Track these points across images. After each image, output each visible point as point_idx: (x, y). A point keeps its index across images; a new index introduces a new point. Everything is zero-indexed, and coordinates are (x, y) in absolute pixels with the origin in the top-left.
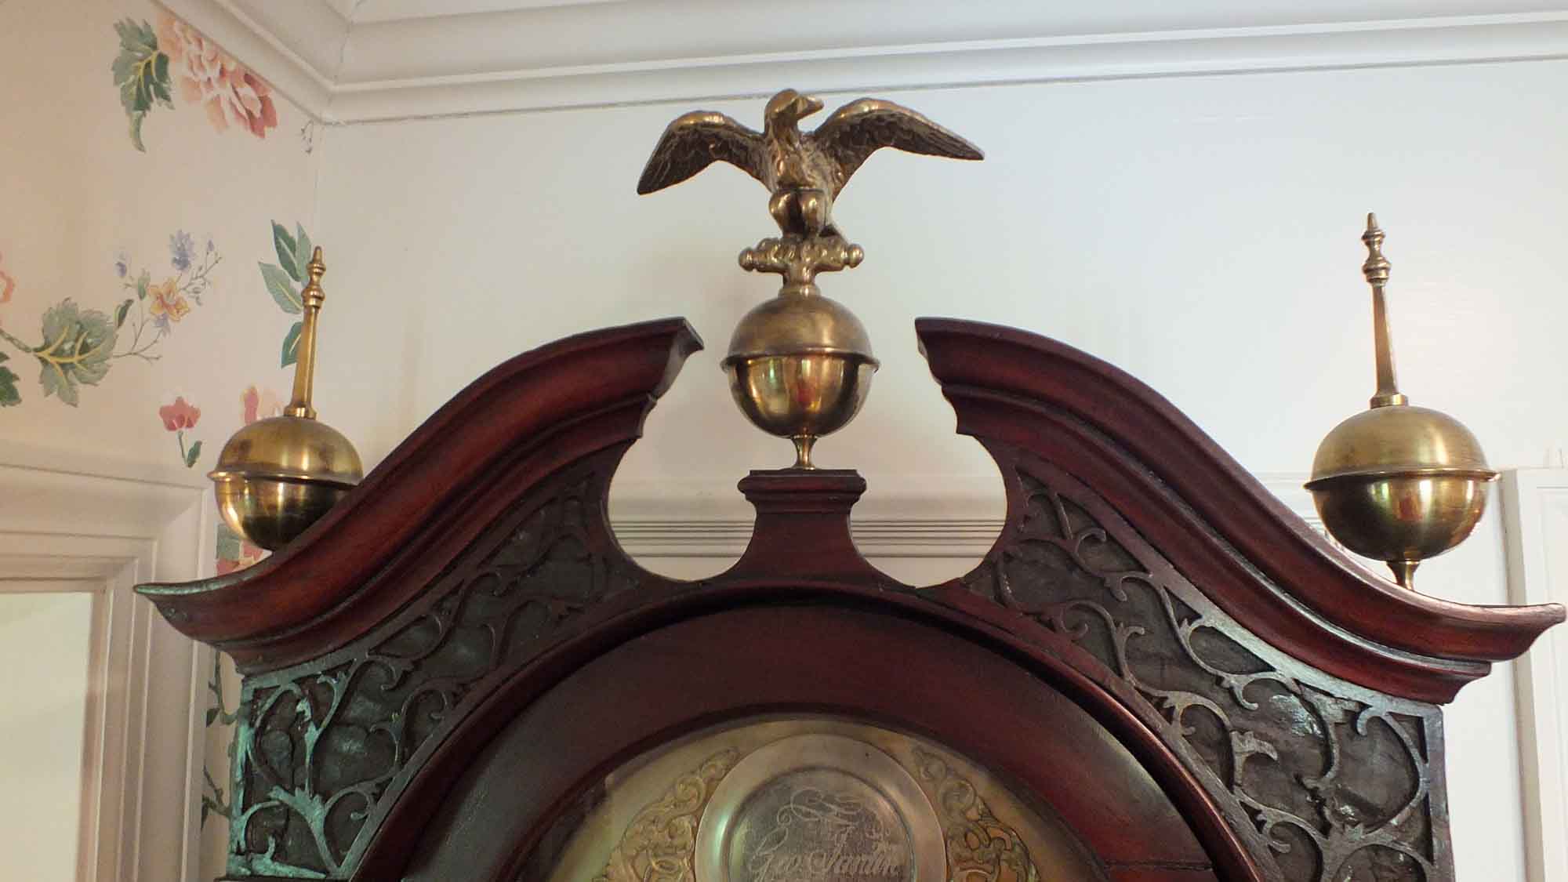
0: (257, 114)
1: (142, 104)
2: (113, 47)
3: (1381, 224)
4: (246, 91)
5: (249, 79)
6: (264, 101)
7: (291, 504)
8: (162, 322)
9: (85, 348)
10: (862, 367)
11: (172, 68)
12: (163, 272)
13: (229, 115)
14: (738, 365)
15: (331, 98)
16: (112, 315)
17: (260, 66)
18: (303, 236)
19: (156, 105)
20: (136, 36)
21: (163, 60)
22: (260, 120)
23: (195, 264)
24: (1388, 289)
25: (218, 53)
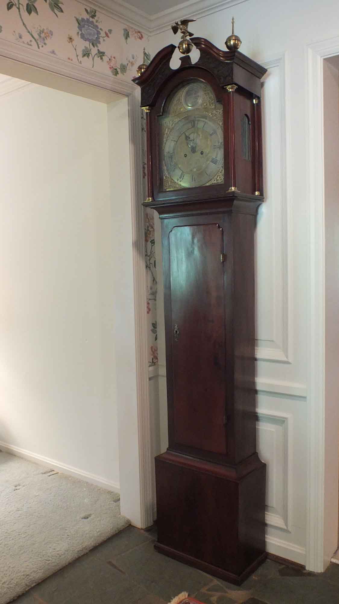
0: (141, 37)
1: (126, 38)
2: (123, 32)
3: (234, 18)
4: (139, 34)
5: (139, 32)
6: (141, 35)
7: (144, 71)
8: (132, 66)
9: (124, 69)
10: (190, 45)
11: (129, 33)
12: (131, 60)
13: (137, 37)
14: (179, 47)
15: (150, 32)
16: (126, 65)
17: (141, 30)
18: (149, 54)
19: (128, 39)
20: (125, 30)
21: (128, 32)
22: (141, 38)
23: (135, 58)
24: (234, 25)
25: (135, 29)
